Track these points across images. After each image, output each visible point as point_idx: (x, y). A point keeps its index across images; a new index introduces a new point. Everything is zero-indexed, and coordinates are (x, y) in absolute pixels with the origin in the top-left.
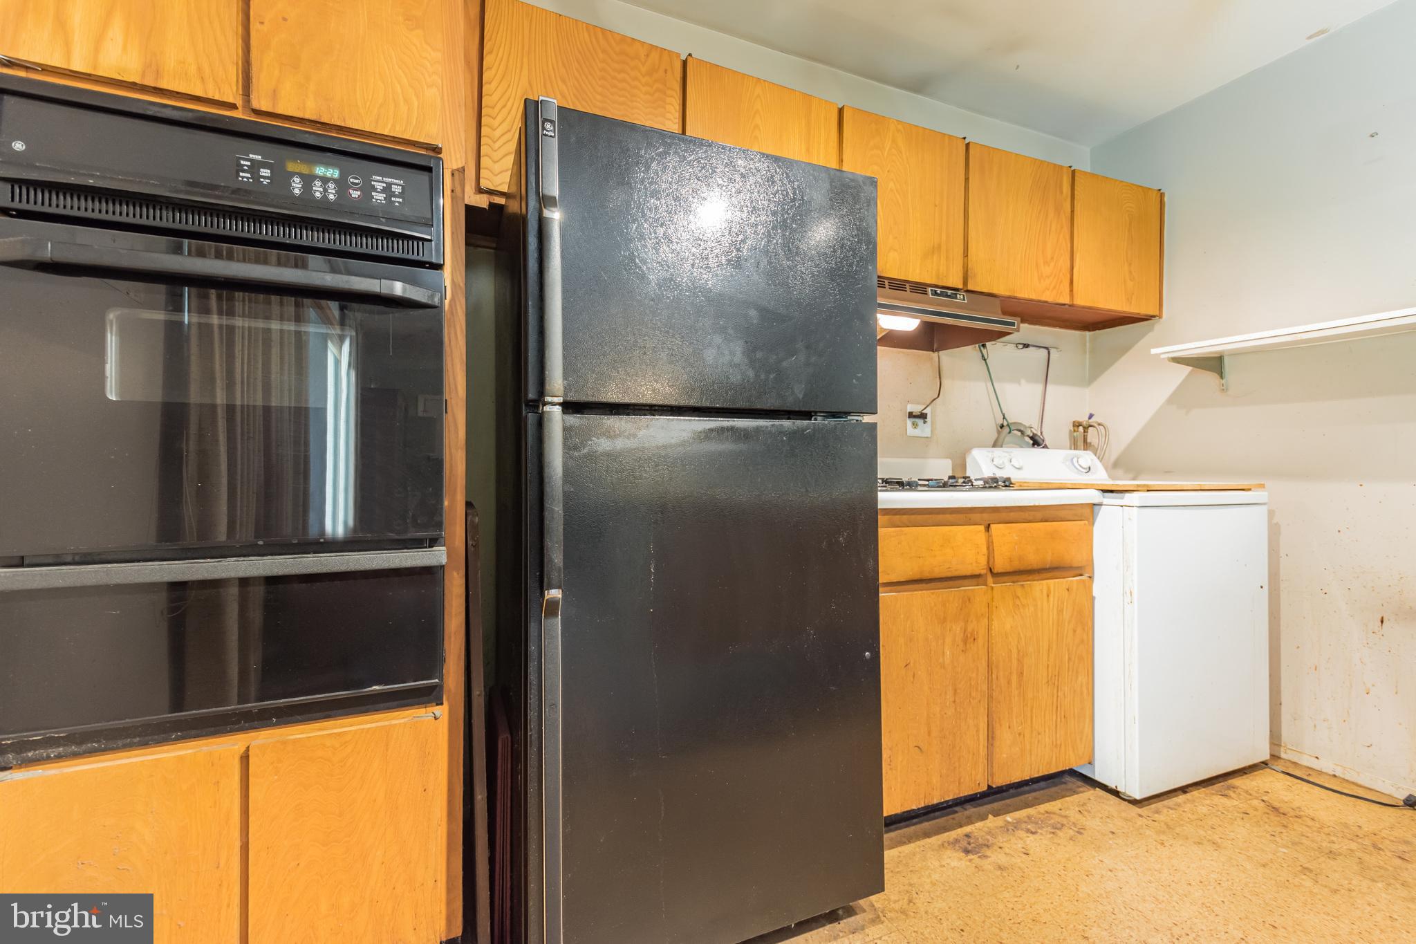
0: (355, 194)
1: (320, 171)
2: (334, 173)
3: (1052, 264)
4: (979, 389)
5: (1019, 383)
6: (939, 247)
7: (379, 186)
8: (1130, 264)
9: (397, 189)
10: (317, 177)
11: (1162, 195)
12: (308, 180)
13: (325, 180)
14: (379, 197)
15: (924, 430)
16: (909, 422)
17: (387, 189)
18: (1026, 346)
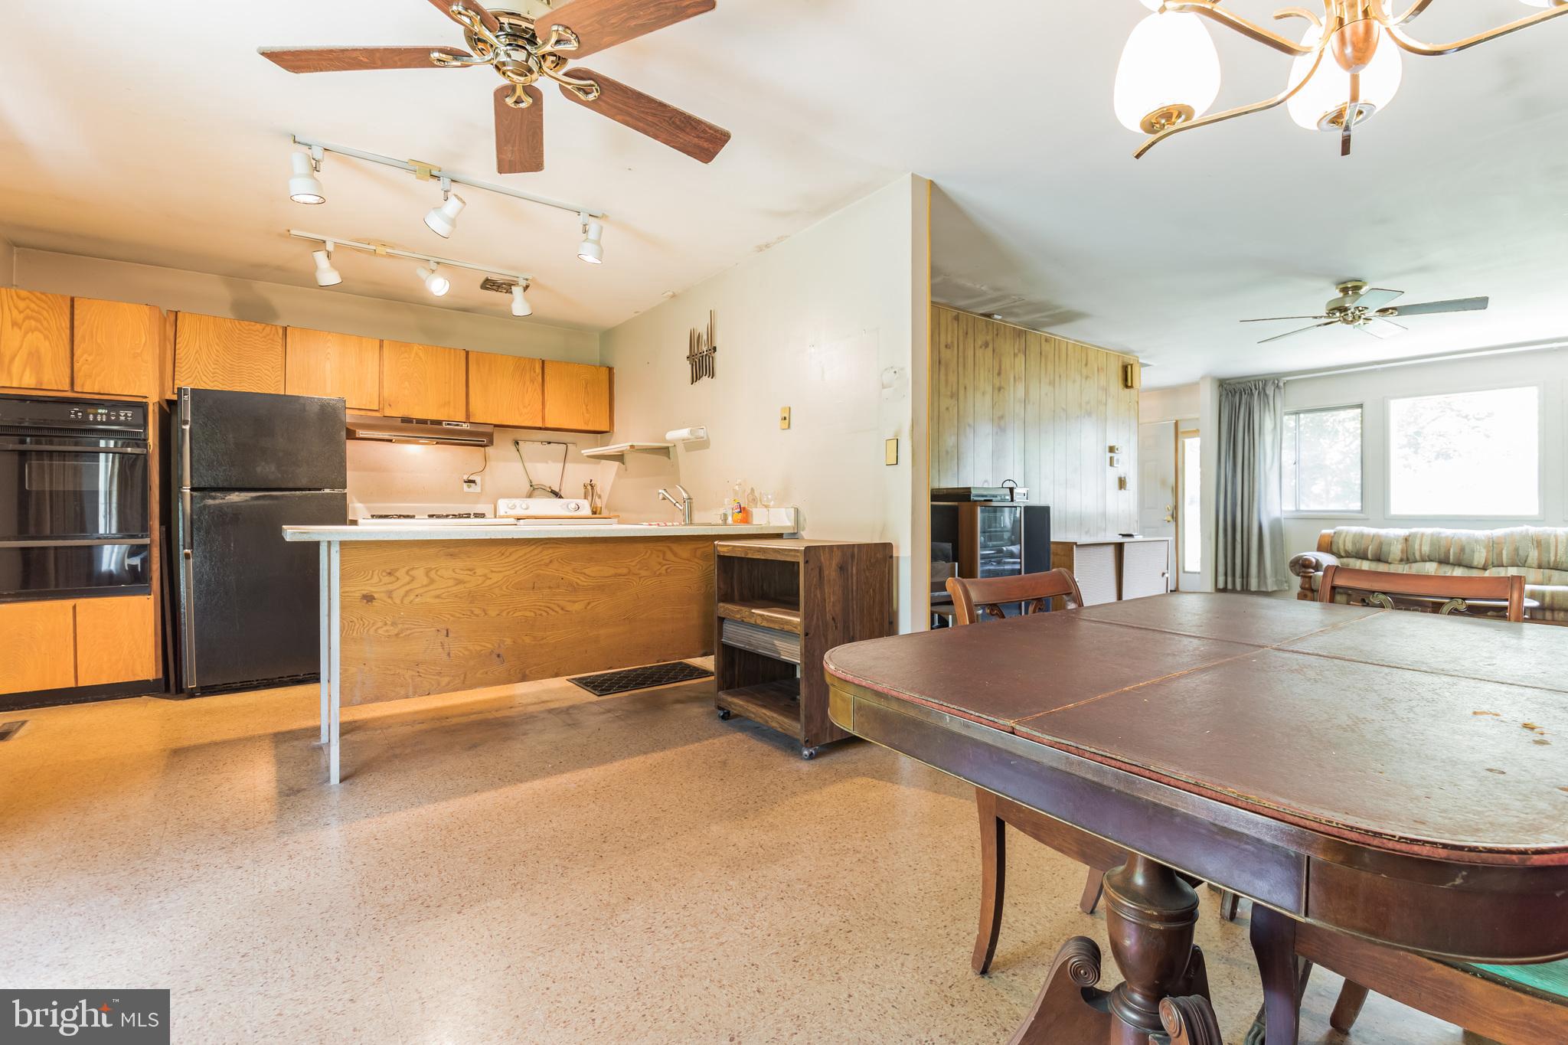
0: (113, 418)
1: (100, 411)
2: (103, 411)
3: (529, 407)
4: (518, 466)
5: (547, 462)
6: (449, 402)
7: (122, 414)
8: (587, 406)
9: (129, 415)
10: (99, 413)
11: (611, 370)
12: (95, 415)
13: (102, 414)
14: (122, 418)
15: (475, 489)
16: (465, 485)
17: (126, 415)
18: (549, 443)
